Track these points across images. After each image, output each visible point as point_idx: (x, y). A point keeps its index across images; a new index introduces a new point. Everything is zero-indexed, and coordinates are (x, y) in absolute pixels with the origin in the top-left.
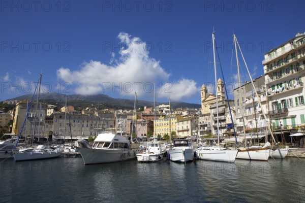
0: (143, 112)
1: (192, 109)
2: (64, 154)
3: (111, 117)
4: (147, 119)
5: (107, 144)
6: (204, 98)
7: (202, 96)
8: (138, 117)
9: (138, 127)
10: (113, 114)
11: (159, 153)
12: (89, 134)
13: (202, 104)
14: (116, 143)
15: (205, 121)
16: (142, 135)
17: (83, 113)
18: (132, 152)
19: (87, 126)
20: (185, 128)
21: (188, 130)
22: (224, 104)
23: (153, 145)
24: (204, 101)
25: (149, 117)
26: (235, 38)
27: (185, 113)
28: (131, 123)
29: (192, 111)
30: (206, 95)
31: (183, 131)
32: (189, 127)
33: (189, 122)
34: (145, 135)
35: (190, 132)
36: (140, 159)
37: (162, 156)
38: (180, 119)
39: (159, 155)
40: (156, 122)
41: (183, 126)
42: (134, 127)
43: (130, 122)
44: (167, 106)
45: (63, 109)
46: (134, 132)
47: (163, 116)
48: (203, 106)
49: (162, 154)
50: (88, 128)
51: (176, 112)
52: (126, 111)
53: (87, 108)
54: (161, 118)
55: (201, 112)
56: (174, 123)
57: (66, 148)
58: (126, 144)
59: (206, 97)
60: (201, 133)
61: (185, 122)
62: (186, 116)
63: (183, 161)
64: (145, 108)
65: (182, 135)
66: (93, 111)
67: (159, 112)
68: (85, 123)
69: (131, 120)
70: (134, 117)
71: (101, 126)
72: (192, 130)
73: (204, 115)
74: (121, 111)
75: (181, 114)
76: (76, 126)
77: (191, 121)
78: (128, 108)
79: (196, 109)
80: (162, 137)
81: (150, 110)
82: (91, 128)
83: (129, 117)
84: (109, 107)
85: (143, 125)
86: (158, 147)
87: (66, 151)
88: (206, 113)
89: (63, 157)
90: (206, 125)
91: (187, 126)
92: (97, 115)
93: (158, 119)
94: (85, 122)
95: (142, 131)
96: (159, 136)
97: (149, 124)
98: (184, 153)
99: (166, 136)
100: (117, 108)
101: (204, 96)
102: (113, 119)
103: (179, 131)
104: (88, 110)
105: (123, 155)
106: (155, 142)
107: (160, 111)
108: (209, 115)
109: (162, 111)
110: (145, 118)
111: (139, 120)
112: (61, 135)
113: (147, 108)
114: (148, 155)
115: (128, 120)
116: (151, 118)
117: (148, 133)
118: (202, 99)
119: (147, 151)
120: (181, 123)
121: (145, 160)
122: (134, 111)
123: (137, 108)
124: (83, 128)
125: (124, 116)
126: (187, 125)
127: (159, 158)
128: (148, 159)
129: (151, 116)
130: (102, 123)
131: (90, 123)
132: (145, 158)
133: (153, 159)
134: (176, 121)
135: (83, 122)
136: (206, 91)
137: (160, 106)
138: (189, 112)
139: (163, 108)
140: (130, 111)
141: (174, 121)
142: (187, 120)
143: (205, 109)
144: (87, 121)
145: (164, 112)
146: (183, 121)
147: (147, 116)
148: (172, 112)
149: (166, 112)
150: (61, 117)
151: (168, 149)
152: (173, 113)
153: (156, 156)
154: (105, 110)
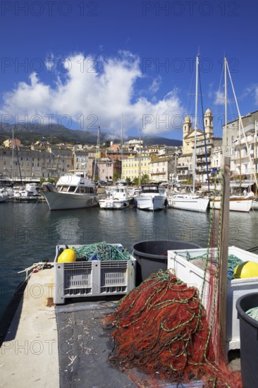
0: (109, 149)
1: (171, 147)
2: (13, 198)
3: (69, 155)
4: (113, 158)
5: (72, 188)
6: (187, 134)
7: (184, 131)
8: (103, 155)
9: (102, 167)
10: (70, 150)
11: (125, 200)
12: (41, 175)
13: (184, 141)
14: (82, 187)
15: (186, 163)
16: (107, 178)
17: (32, 148)
18: (97, 197)
19: (38, 165)
20: (161, 171)
21: (164, 174)
22: (211, 143)
23: (118, 190)
24: (186, 138)
25: (116, 156)
26: (226, 62)
27: (162, 152)
28: (93, 163)
29: (171, 150)
30: (189, 130)
31: (158, 174)
32: (166, 170)
33: (166, 163)
34: (111, 178)
35: (166, 175)
36: (103, 205)
37: (128, 204)
38: (155, 159)
39: (124, 202)
40: (124, 162)
41: (158, 167)
42: (97, 168)
43: (92, 161)
44: (139, 142)
45: (7, 143)
46: (97, 173)
47: (133, 154)
48: (184, 144)
49: (128, 201)
50: (39, 168)
51: (150, 150)
52: (86, 146)
53: (38, 143)
54: (131, 156)
55: (181, 151)
56: (147, 164)
57: (15, 191)
58: (91, 188)
59: (189, 133)
60: (180, 177)
61: (161, 164)
62: (162, 156)
63: (152, 209)
64: (112, 143)
65: (156, 179)
66: (46, 145)
67: (129, 149)
68: (36, 162)
69: (93, 158)
70: (97, 155)
71: (56, 166)
72: (169, 174)
73: (186, 156)
74: (80, 146)
75: (157, 153)
76: (25, 165)
77: (169, 162)
78: (90, 143)
79: (176, 148)
80: (132, 180)
81: (117, 146)
82: (43, 168)
83: (91, 155)
84: (65, 140)
85: (109, 165)
86: (124, 193)
87: (16, 195)
88: (188, 153)
89: (13, 202)
90: (187, 168)
91: (163, 169)
92: (51, 152)
93: (127, 158)
94: (36, 160)
95: (107, 172)
96: (128, 179)
97: (115, 164)
98: (153, 200)
99: (136, 180)
100: (75, 143)
101: (187, 130)
102: (70, 157)
103: (152, 175)
104: (39, 144)
105: (90, 201)
106: (121, 187)
107: (130, 147)
108: (190, 155)
109: (133, 148)
110: (111, 156)
111: (103, 159)
112: (6, 176)
113: (114, 143)
114: (112, 201)
115: (90, 158)
116: (119, 156)
117: (115, 175)
118: (184, 135)
119: (111, 197)
120: (155, 164)
121: (108, 207)
122: (97, 147)
123: (101, 144)
124: (33, 168)
125: (85, 153)
126: (163, 167)
127: (125, 205)
128: (112, 206)
129: (119, 154)
130: (56, 161)
131: (41, 161)
132: (109, 204)
133: (118, 206)
134: (150, 161)
135: (33, 160)
136: (190, 125)
137: (130, 142)
138: (167, 150)
139: (135, 144)
140: (92, 147)
141: (147, 161)
142: (164, 161)
143: (187, 148)
144: (39, 159)
145: (135, 149)
146: (158, 162)
147: (114, 154)
148: (145, 150)
149: (138, 149)
150: (5, 153)
151: (135, 196)
152: (147, 152)
153: (121, 202)
154: (60, 145)
